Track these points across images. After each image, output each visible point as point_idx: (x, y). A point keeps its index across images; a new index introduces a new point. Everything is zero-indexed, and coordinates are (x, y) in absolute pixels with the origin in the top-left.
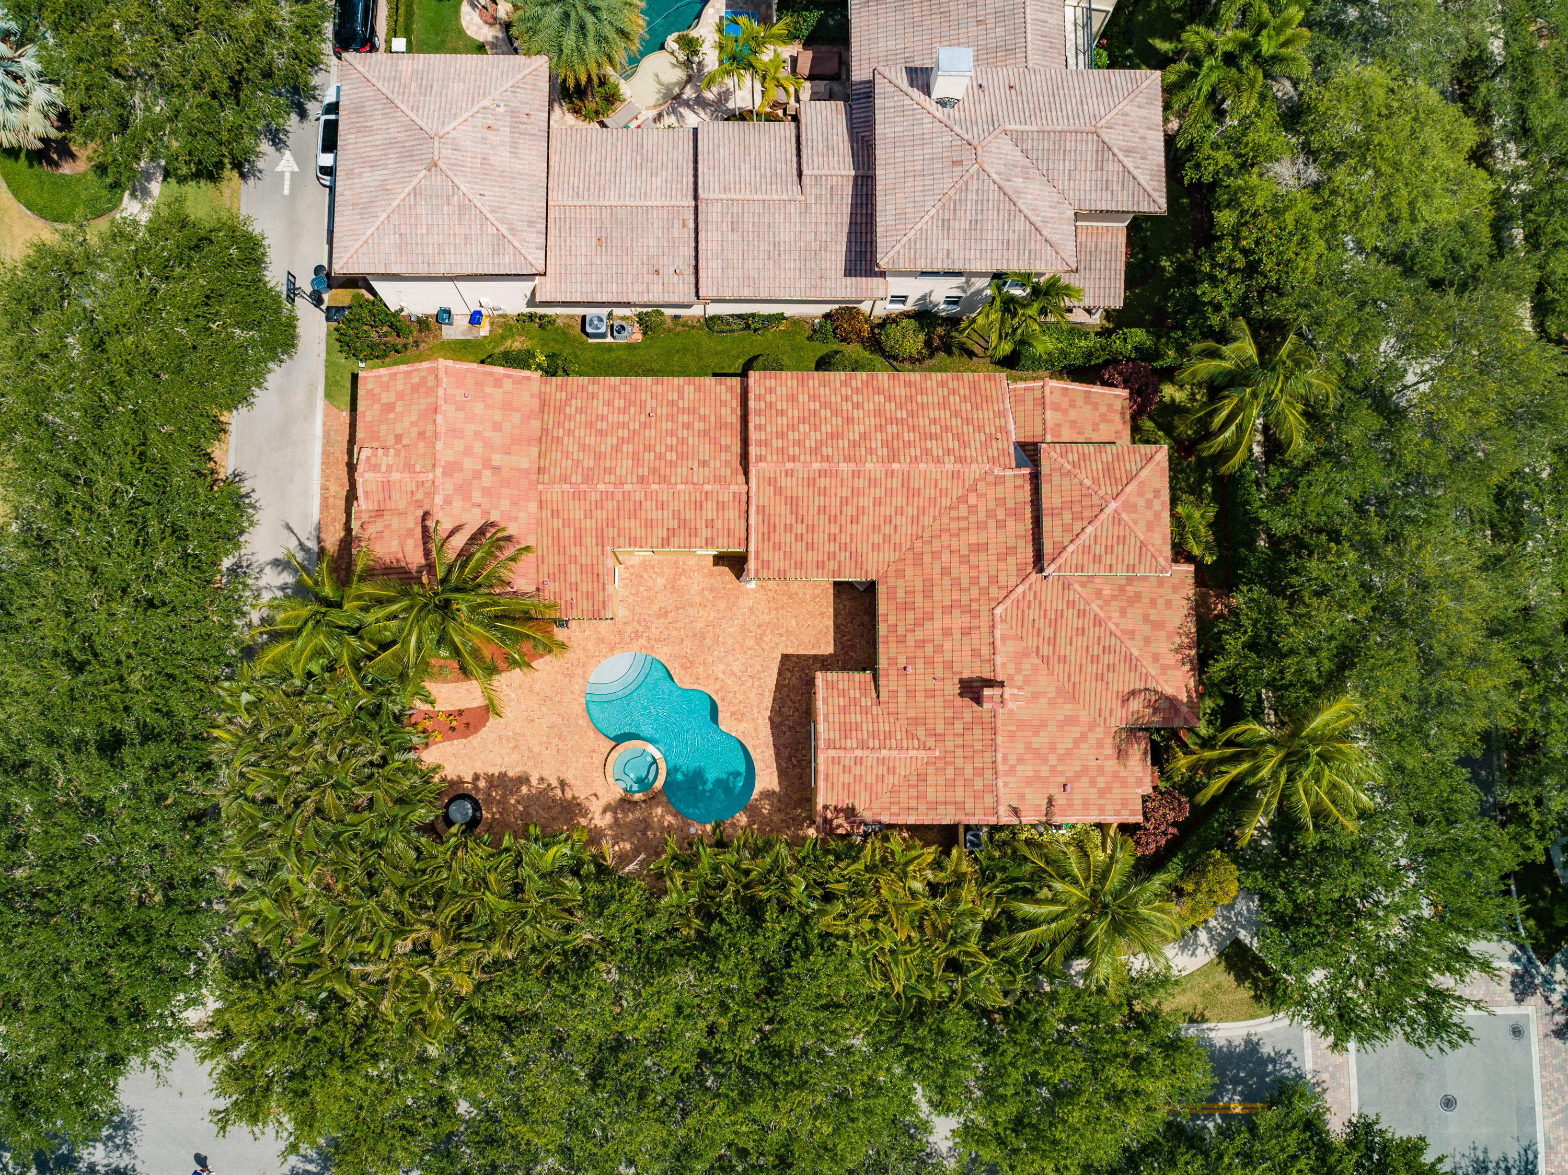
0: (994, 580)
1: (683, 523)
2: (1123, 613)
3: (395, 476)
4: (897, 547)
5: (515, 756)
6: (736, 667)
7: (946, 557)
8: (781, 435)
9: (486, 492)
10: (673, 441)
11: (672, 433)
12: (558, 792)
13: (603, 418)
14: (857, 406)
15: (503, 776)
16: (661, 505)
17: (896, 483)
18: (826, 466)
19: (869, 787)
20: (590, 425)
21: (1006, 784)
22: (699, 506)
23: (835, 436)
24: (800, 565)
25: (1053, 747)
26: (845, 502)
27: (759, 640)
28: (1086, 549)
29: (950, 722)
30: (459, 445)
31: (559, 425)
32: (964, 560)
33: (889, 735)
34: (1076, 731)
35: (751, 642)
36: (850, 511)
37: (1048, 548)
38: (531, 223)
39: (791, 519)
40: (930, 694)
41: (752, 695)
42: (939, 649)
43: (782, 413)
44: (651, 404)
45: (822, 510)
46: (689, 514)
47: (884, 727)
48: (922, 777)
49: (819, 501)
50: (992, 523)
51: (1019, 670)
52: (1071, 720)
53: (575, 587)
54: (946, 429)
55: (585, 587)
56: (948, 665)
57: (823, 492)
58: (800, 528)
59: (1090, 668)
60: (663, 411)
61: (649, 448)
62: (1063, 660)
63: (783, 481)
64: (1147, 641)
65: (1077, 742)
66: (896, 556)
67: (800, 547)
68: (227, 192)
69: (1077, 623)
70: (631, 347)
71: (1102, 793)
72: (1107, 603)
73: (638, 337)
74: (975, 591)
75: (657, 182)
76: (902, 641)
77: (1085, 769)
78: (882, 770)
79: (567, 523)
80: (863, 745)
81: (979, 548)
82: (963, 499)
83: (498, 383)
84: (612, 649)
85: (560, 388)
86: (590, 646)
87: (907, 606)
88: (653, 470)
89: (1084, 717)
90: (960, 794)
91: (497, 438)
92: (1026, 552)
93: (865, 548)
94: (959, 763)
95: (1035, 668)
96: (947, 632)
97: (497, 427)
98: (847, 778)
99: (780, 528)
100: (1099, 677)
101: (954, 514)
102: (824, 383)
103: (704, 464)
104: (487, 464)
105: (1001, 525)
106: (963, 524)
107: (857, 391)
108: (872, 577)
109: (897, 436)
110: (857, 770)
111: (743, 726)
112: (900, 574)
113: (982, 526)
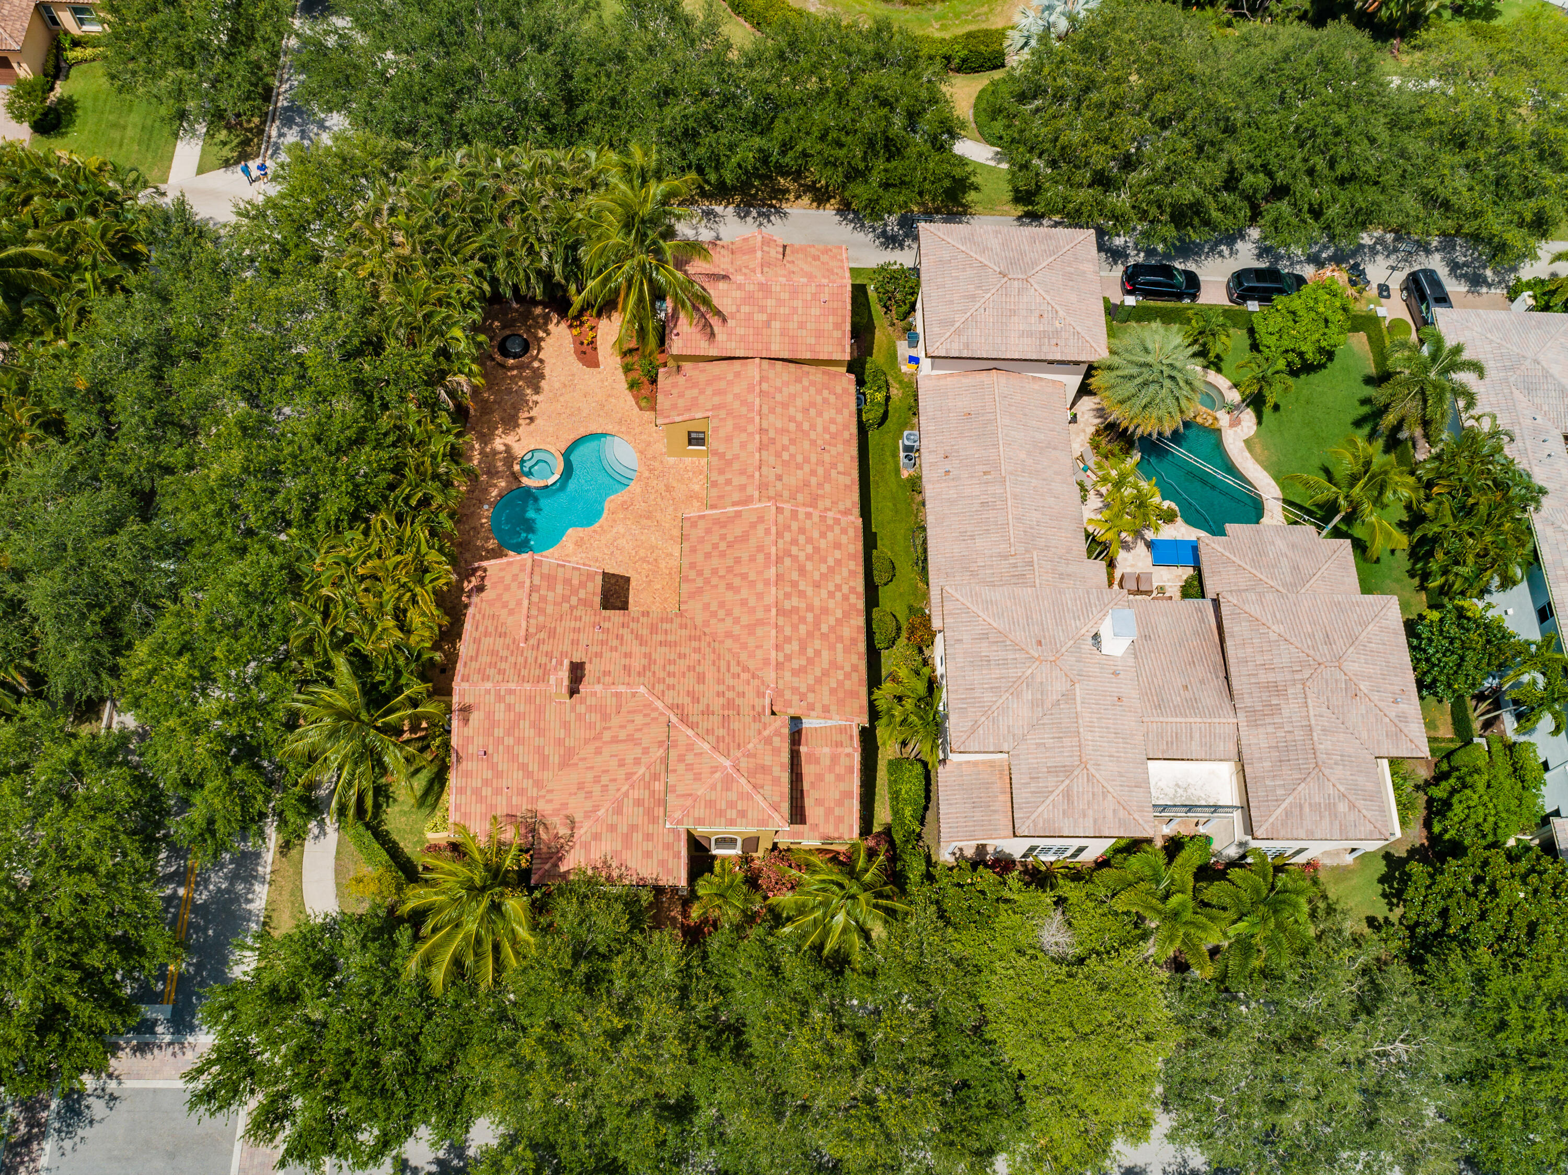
0: (671, 687)
1: (729, 463)
2: (638, 802)
3: (759, 254)
4: (706, 623)
5: (557, 385)
6: (622, 542)
7: (697, 656)
8: (802, 531)
9: (749, 317)
10: (799, 459)
11: (807, 460)
12: (526, 415)
13: (820, 414)
14: (831, 595)
15: (542, 377)
16: (743, 445)
17: (760, 614)
18: (773, 558)
19: (499, 596)
20: (813, 404)
21: (488, 692)
22: (743, 472)
23: (802, 571)
24: (693, 550)
25: (520, 741)
26: (744, 576)
27: (644, 560)
28: (690, 747)
30: (785, 296)
31: (813, 383)
32: (691, 668)
33: (542, 611)
34: (534, 767)
35: (642, 553)
36: (737, 581)
38: (967, 345)
39: (730, 538)
40: (575, 643)
41: (597, 554)
42: (613, 650)
43: (823, 535)
44: (834, 451)
45: (738, 561)
46: (736, 466)
47: (550, 609)
48: (503, 635)
49: (745, 556)
50: (721, 688)
51: (590, 709)
52: (544, 763)
53: (681, 395)
54: (810, 661)
55: (681, 403)
56: (599, 655)
57: (752, 559)
58: (723, 546)
59: (590, 776)
60: (827, 458)
61: (793, 441)
62: (598, 752)
63: (761, 529)
64: (612, 828)
65: (524, 767)
66: (699, 621)
67: (708, 548)
68: (1005, 208)
69: (629, 760)
70: (897, 471)
71: (477, 792)
72: (647, 786)
73: (905, 474)
74: (662, 674)
75: (1023, 455)
76: (624, 625)
77: (499, 775)
78: (512, 605)
79: (730, 383)
80: (533, 589)
81: (701, 679)
82: (746, 669)
83: (837, 326)
84: (641, 452)
85: (845, 390)
86: (644, 437)
87: (654, 630)
88: (773, 441)
89: (546, 775)
90: (484, 659)
91: (793, 325)
93: (706, 598)
94: (512, 660)
95: (591, 726)
96: (628, 656)
97: (802, 325)
98: (508, 579)
99: (723, 531)
100: (581, 786)
101: (733, 663)
102: (852, 573)
103: (779, 478)
104: (772, 317)
106: (723, 669)
107: (846, 598)
109: (803, 620)
110: (514, 586)
111: (570, 547)
112: (684, 626)
113: (720, 681)
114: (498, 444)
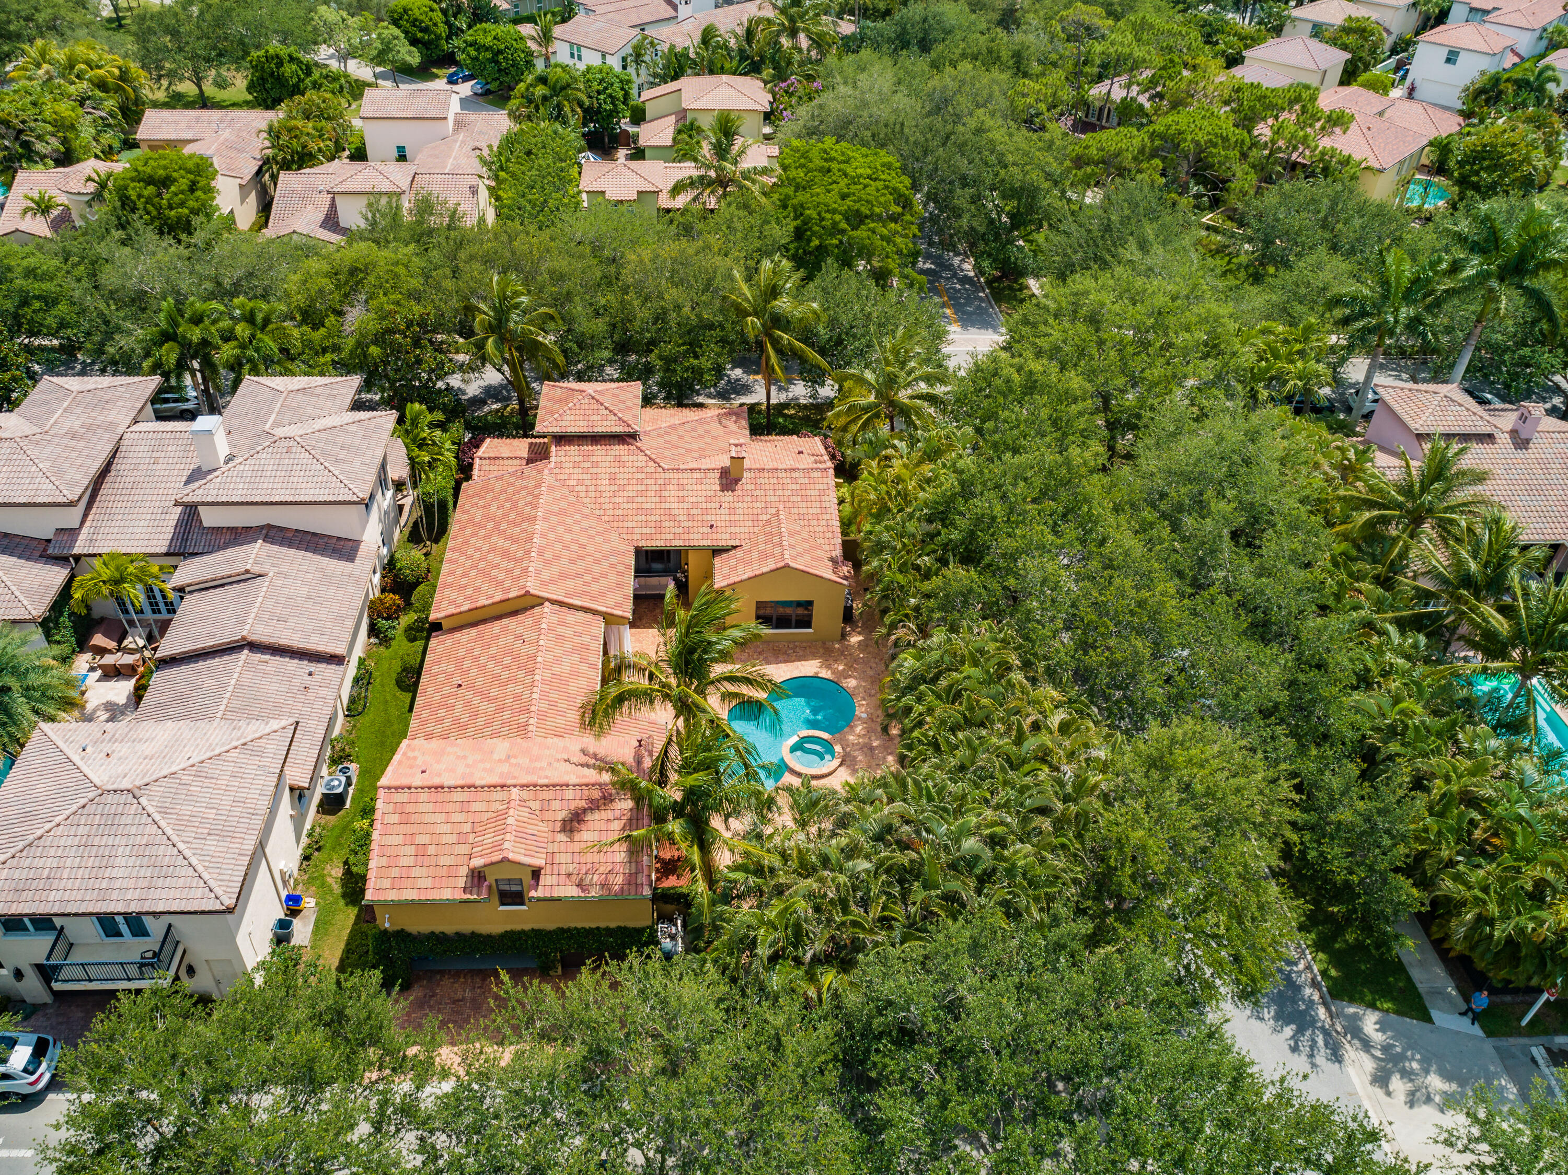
1: (576, 651)
7: (618, 500)
10: (491, 665)
11: (482, 667)
13: (456, 720)
14: (478, 550)
16: (558, 661)
17: (554, 519)
18: (534, 550)
21: (802, 466)
22: (561, 637)
23: (505, 553)
26: (567, 548)
28: (621, 410)
29: (755, 499)
32: (622, 488)
33: (768, 534)
36: (575, 547)
37: (619, 429)
38: (236, 728)
42: (695, 505)
43: (477, 589)
44: (447, 690)
46: (568, 646)
47: (761, 539)
50: (593, 471)
54: (508, 500)
56: (709, 499)
57: (557, 557)
58: (588, 578)
59: (708, 440)
60: (456, 679)
61: (497, 677)
63: (545, 577)
65: (764, 451)
66: (615, 534)
67: (603, 582)
69: (674, 437)
74: (649, 481)
77: (784, 449)
78: (798, 537)
80: (779, 545)
81: (613, 479)
82: (571, 488)
83: (412, 758)
87: (659, 527)
88: (521, 668)
90: (812, 493)
92: (619, 450)
93: (607, 547)
94: (788, 493)
96: (682, 499)
97: (462, 757)
98: (807, 557)
99: (587, 589)
100: (714, 438)
102: (452, 573)
103: (518, 637)
104: (503, 761)
105: (596, 464)
106: (592, 489)
107: (462, 554)
108: (632, 549)
109: (511, 522)
110: (799, 549)
112: (630, 530)
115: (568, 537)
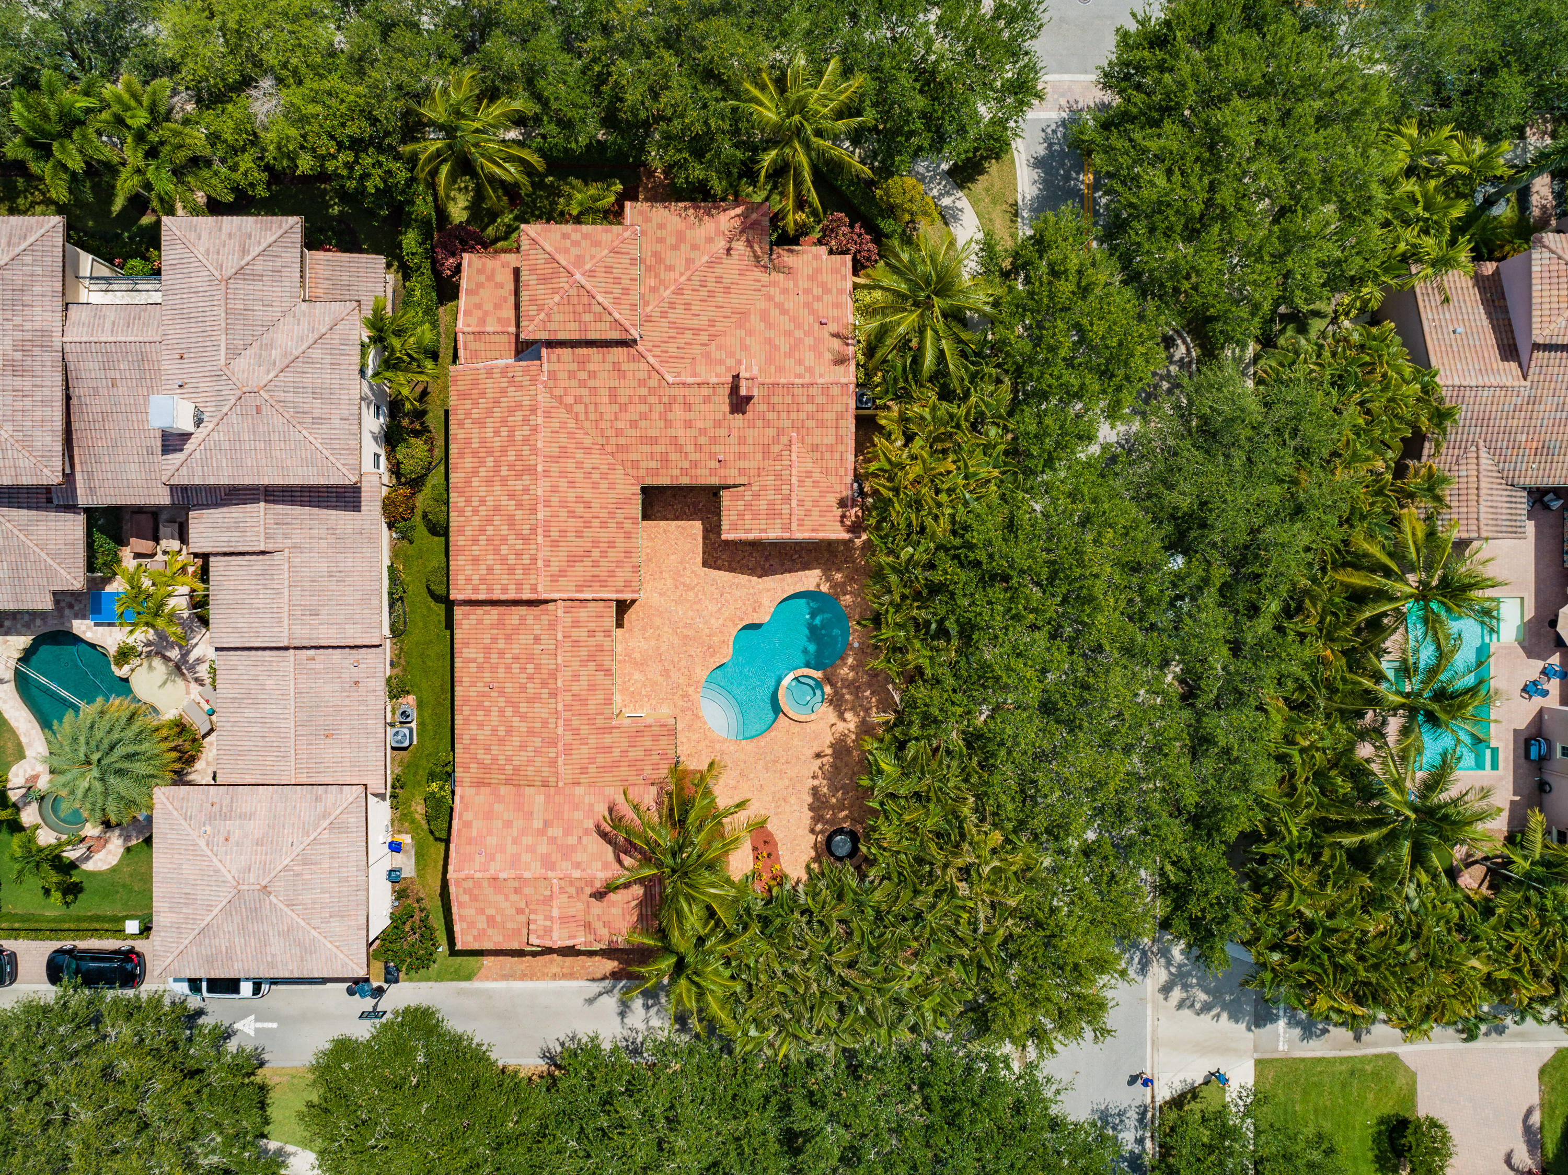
0: (642, 383)
1: (591, 657)
2: (670, 268)
3: (555, 913)
4: (611, 466)
5: (793, 800)
6: (713, 608)
7: (620, 424)
8: (511, 570)
9: (567, 832)
10: (516, 668)
11: (508, 668)
12: (825, 760)
13: (494, 730)
14: (483, 501)
15: (811, 808)
16: (576, 677)
17: (555, 468)
18: (540, 531)
19: (823, 494)
20: (501, 742)
21: (821, 376)
22: (576, 643)
23: (511, 522)
24: (628, 553)
25: (789, 334)
26: (572, 514)
27: (689, 588)
28: (617, 301)
29: (767, 423)
30: (526, 857)
31: (502, 769)
32: (624, 408)
33: (778, 476)
34: (774, 313)
35: (691, 595)
36: (580, 509)
37: (615, 335)
38: (318, 799)
39: (588, 562)
40: (742, 440)
41: (738, 593)
42: (703, 432)
43: (490, 570)
44: (480, 687)
45: (579, 534)
46: (584, 652)
47: (771, 480)
48: (815, 448)
49: (571, 537)
50: (591, 383)
51: (721, 362)
52: (764, 316)
53: (648, 752)
54: (504, 422)
55: (648, 743)
56: (718, 424)
57: (563, 533)
58: (596, 554)
59: (720, 299)
60: (487, 676)
61: (523, 688)
62: (712, 323)
63: (554, 569)
64: (695, 247)
65: (784, 312)
66: (620, 470)
67: (612, 554)
68: (276, 1079)
69: (680, 309)
70: (420, 705)
71: (827, 291)
72: (662, 282)
73: (411, 699)
74: (652, 399)
75: (270, 684)
76: (695, 464)
77: (807, 305)
78: (809, 482)
79: (592, 760)
80: (787, 499)
81: (613, 395)
82: (569, 409)
83: (468, 825)
84: (698, 717)
85: (467, 769)
86: (695, 737)
87: (665, 459)
88: (544, 684)
89: (761, 305)
90: (829, 416)
91: (518, 823)
92: (618, 354)
93: (612, 496)
94: (803, 416)
95: (720, 347)
96: (688, 424)
97: (508, 824)
98: (815, 513)
99: (596, 571)
100: (727, 290)
101: (582, 416)
102: (461, 531)
103: (537, 639)
104: (542, 832)
105: (593, 375)
106: (591, 408)
107: (468, 501)
108: (638, 489)
109: (511, 466)
110: (808, 504)
111: (765, 601)
112: (635, 464)
113: (594, 392)
114: (851, 721)
115: (571, 495)
